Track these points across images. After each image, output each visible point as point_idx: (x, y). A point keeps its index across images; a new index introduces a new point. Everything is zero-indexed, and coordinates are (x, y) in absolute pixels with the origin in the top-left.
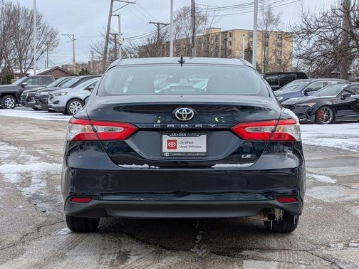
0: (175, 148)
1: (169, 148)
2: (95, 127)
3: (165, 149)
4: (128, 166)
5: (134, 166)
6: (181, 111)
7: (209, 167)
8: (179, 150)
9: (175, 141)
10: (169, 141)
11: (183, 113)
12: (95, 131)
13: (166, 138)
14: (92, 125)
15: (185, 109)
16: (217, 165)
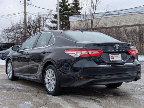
0: (113, 59)
1: (112, 59)
2: (89, 52)
3: (111, 59)
4: (102, 65)
5: (103, 65)
6: (116, 45)
7: (123, 65)
8: (115, 59)
9: (113, 56)
10: (111, 56)
11: (117, 46)
12: (88, 53)
13: (110, 55)
14: (88, 51)
15: (117, 45)
16: (125, 64)
